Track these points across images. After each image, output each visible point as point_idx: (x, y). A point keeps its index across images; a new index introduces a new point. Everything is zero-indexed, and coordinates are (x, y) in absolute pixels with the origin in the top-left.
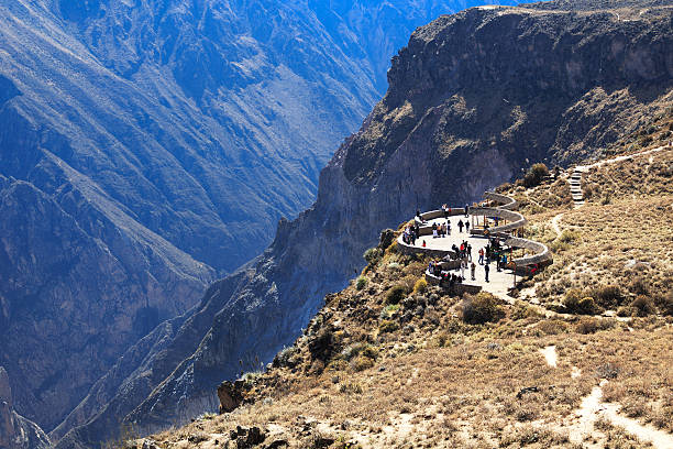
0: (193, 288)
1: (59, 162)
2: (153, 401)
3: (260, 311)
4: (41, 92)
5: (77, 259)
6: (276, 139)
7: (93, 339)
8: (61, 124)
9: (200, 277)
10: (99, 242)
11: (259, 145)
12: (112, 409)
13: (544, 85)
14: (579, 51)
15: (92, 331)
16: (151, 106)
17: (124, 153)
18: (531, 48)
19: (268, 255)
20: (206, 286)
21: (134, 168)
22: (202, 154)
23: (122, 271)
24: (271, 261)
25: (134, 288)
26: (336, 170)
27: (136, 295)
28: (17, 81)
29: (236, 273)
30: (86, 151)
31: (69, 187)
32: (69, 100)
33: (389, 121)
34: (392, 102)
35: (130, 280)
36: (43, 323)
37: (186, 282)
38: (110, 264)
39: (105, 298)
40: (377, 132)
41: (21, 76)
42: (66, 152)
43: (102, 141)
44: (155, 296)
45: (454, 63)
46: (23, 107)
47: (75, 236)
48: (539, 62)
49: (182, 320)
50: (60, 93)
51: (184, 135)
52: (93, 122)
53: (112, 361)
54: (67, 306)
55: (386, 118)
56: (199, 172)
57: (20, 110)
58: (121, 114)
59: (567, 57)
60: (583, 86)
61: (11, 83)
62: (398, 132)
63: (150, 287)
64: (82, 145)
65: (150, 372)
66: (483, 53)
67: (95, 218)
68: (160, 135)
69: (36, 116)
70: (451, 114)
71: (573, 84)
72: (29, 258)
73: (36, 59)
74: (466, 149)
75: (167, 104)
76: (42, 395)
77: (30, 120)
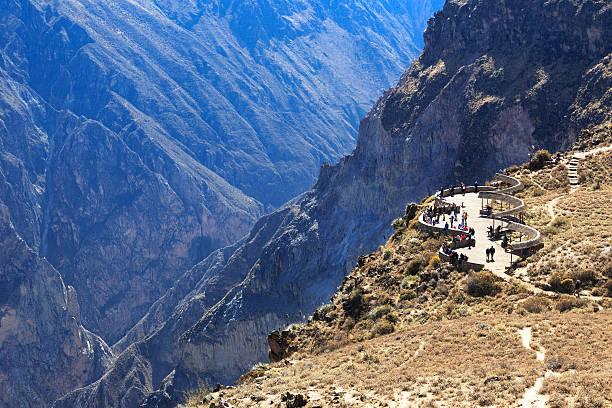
0: (244, 221)
1: (126, 104)
2: (205, 322)
3: (303, 246)
4: (111, 40)
5: (139, 192)
6: (321, 87)
7: (152, 264)
8: (128, 69)
9: (250, 210)
10: (160, 176)
11: (306, 92)
12: (168, 327)
13: (566, 48)
14: (599, 18)
15: (153, 256)
16: (209, 54)
17: (184, 97)
18: (555, 14)
19: (311, 195)
20: (255, 220)
21: (192, 110)
22: (254, 99)
23: (180, 203)
24: (313, 200)
25: (190, 219)
26: (375, 121)
27: (191, 226)
28: (90, 30)
29: (282, 208)
30: (150, 95)
31: (134, 127)
32: (136, 48)
33: (424, 78)
34: (427, 60)
35: (187, 212)
36: (108, 248)
37: (237, 215)
38: (169, 197)
39: (164, 227)
40: (412, 88)
41: (93, 25)
42: (132, 95)
43: (164, 85)
44: (209, 227)
45: (485, 26)
46: (95, 53)
47: (138, 170)
48: (563, 27)
49: (233, 249)
50: (128, 41)
51: (238, 81)
52: (156, 67)
53: (169, 284)
54: (131, 233)
55: (421, 75)
56: (250, 116)
57: (91, 56)
58: (182, 62)
59: (588, 23)
60: (602, 49)
61: (84, 31)
62: (432, 87)
63: (205, 219)
64: (146, 88)
65: (203, 295)
66: (511, 18)
67: (156, 155)
68: (216, 81)
69: (106, 62)
70: (480, 73)
71: (593, 48)
72: (97, 190)
73: (106, 9)
74: (493, 105)
75: (223, 53)
76: (107, 312)
77: (101, 65)
